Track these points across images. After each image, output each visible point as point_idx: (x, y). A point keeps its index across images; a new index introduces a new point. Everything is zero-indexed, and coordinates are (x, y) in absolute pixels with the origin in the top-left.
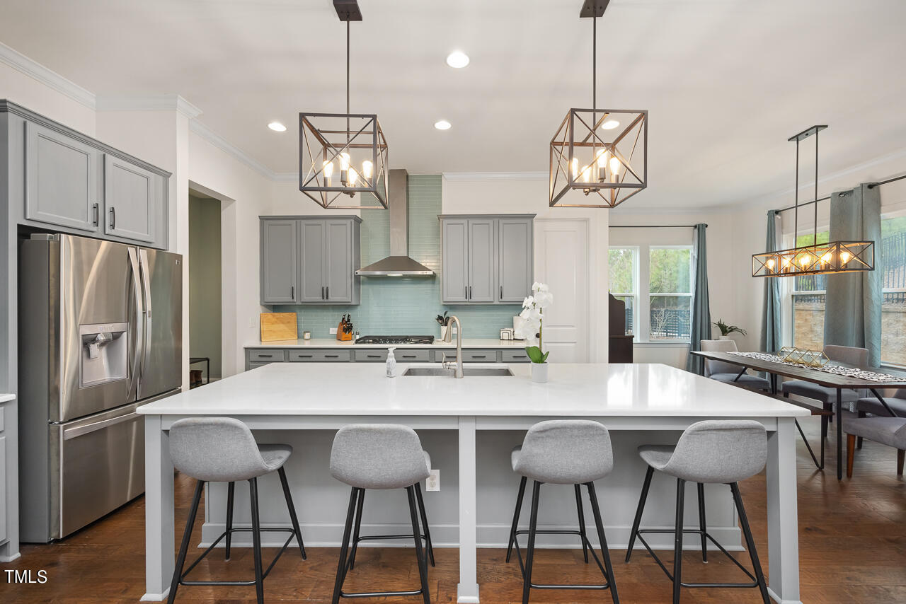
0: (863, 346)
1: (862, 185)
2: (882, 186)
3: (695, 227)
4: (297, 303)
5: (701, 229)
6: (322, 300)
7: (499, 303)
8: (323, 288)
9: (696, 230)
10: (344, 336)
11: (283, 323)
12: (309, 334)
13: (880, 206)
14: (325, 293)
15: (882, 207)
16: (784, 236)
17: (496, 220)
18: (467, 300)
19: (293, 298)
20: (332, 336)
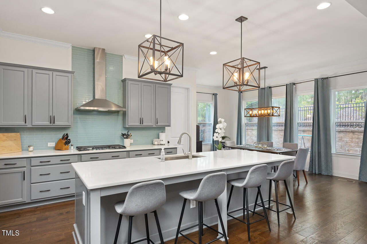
0: (268, 141)
1: (268, 87)
2: (272, 88)
3: (213, 94)
4: (28, 127)
5: (215, 95)
6: (50, 125)
7: (156, 127)
8: (51, 116)
9: (214, 96)
10: (64, 148)
11: (11, 140)
12: (33, 147)
13: (272, 94)
14: (52, 120)
15: (272, 95)
16: (243, 101)
17: (155, 84)
18: (141, 125)
19: (26, 123)
20: (50, 148)
